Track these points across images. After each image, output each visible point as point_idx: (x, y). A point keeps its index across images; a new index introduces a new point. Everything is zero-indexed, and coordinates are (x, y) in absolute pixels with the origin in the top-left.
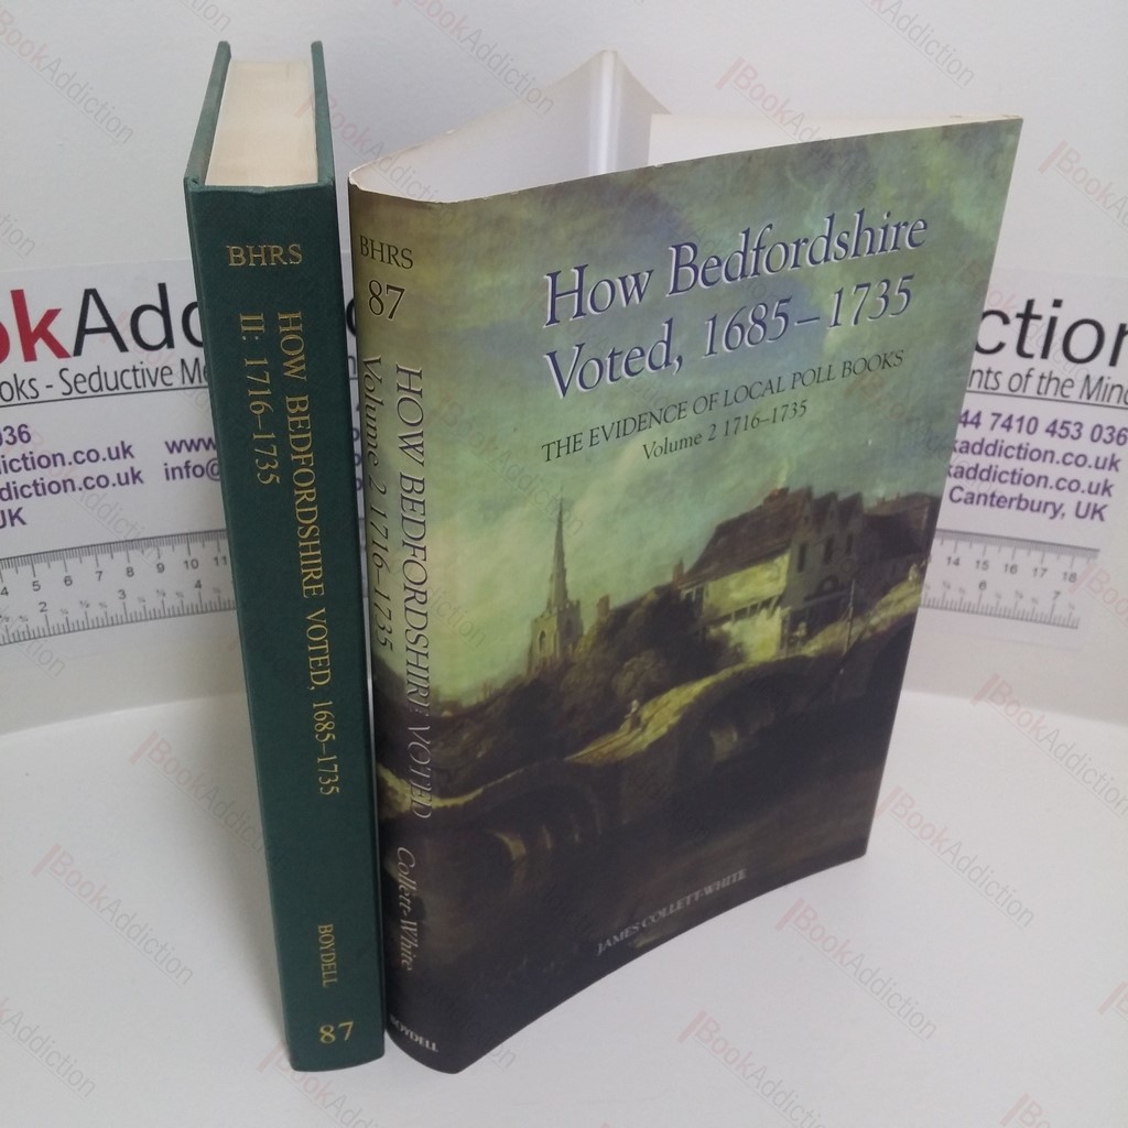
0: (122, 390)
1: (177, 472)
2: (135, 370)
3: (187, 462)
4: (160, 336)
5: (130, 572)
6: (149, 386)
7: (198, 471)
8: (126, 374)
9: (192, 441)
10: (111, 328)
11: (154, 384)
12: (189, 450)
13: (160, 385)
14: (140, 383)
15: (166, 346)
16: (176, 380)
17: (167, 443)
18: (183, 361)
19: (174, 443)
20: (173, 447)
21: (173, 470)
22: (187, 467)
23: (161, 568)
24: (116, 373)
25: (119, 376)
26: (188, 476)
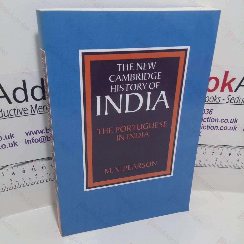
0: (10, 116)
1: (29, 141)
2: (14, 110)
3: (33, 138)
4: (23, 98)
5: (13, 174)
6: (20, 114)
7: (37, 141)
8: (11, 111)
9: (34, 131)
10: (6, 96)
11: (21, 114)
12: (33, 134)
13: (23, 114)
14: (16, 114)
15: (25, 101)
16: (29, 112)
17: (26, 133)
18: (31, 106)
19: (28, 132)
20: (28, 134)
21: (28, 141)
22: (33, 139)
23: (24, 172)
24: (8, 111)
25: (9, 112)
26: (33, 143)
